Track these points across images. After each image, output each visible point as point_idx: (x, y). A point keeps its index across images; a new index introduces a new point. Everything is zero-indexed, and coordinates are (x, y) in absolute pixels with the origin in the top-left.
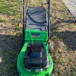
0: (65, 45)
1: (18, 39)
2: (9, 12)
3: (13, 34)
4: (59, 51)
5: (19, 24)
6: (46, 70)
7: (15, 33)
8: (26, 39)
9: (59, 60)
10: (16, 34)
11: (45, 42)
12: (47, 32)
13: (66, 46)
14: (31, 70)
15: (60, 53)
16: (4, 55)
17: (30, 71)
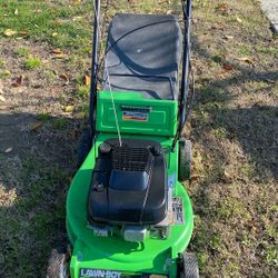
0: (245, 152)
1: (78, 126)
2: (54, 34)
3: (64, 110)
4: (220, 175)
5: (84, 78)
6: (161, 233)
7: (69, 108)
8: (101, 126)
9: (220, 206)
10: (74, 111)
11: (168, 137)
12: (176, 102)
13: (248, 157)
14: (109, 233)
15: (224, 182)
16: (26, 180)
17: (104, 233)
